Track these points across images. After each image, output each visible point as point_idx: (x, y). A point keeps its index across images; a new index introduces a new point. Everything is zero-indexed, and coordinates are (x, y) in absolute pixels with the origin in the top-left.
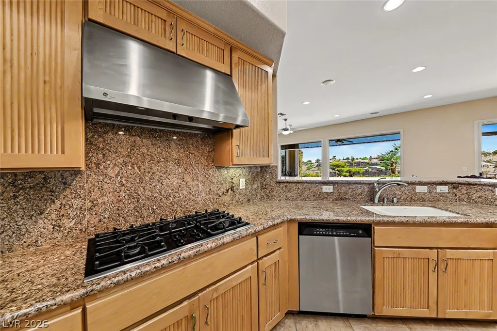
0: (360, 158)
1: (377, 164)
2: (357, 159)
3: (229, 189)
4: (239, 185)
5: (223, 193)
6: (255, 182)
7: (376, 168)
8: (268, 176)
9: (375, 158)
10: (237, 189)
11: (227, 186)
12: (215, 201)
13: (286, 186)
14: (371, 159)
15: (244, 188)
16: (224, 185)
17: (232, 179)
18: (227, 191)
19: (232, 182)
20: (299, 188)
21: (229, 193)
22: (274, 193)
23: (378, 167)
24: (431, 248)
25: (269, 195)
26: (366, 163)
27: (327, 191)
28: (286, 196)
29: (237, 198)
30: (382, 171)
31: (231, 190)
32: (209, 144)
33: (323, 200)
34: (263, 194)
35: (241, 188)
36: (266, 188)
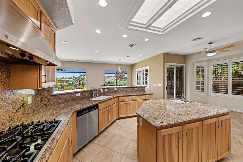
0: (61, 78)
1: (69, 81)
2: (59, 78)
3: (21, 107)
4: (27, 102)
5: (17, 111)
6: (37, 98)
7: (68, 83)
8: (46, 93)
9: (68, 78)
10: (26, 105)
11: (19, 104)
12: (10, 119)
13: (58, 97)
14: (66, 78)
15: (31, 103)
16: (18, 104)
17: (23, 98)
18: (20, 108)
19: (23, 101)
20: (65, 97)
21: (21, 109)
22: (51, 102)
23: (69, 82)
24: (108, 106)
25: (47, 104)
26: (64, 80)
27: (78, 96)
28: (58, 102)
29: (27, 111)
30: (71, 84)
31: (23, 106)
32: (6, 72)
33: (76, 100)
34: (42, 105)
35: (29, 103)
36: (44, 100)
